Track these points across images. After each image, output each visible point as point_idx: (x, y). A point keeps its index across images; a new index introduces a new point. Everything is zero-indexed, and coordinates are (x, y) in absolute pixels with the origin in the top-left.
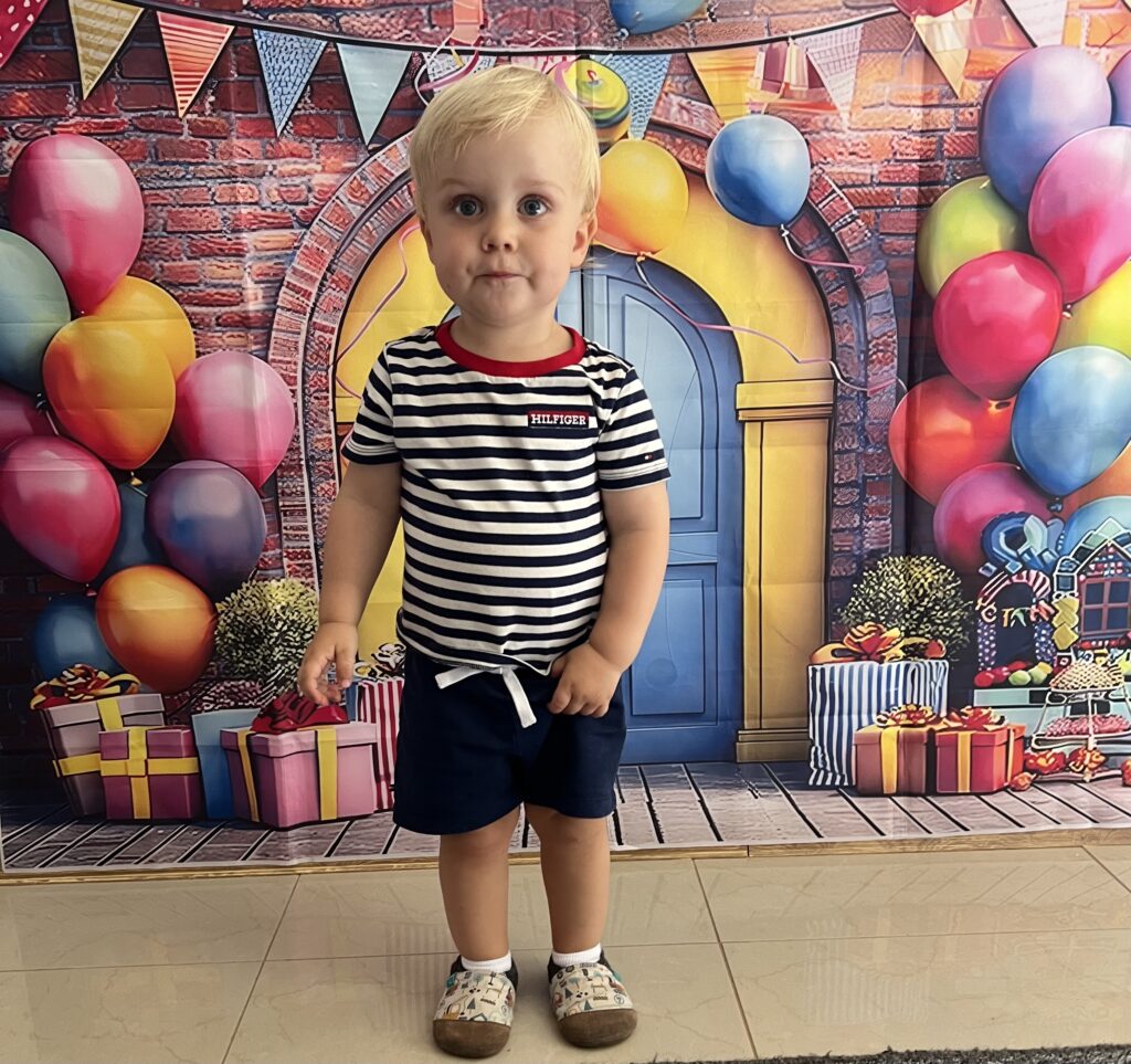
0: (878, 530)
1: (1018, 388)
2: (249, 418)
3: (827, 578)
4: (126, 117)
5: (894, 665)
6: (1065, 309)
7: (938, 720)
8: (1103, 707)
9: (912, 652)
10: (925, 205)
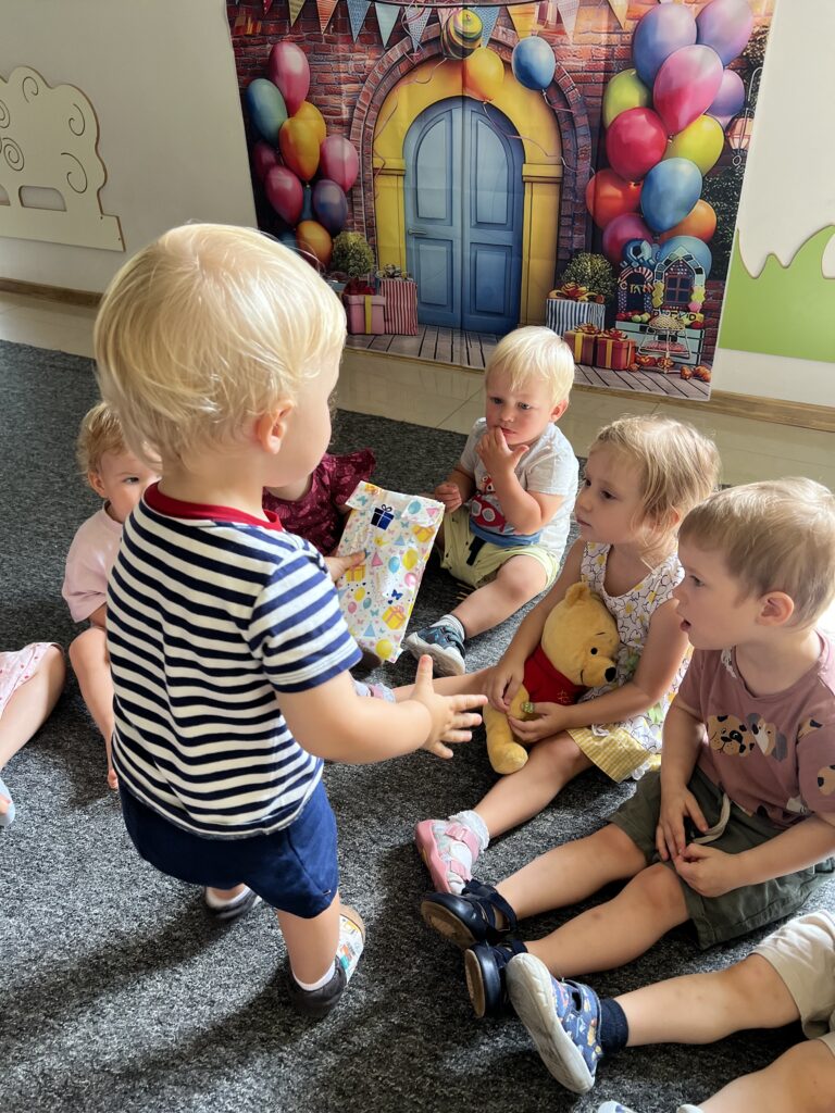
0: (578, 239)
1: (645, 177)
2: (343, 163)
3: (557, 259)
4: (305, 34)
5: (584, 303)
6: (669, 138)
7: (600, 333)
8: (674, 339)
9: (591, 299)
10: (606, 82)
